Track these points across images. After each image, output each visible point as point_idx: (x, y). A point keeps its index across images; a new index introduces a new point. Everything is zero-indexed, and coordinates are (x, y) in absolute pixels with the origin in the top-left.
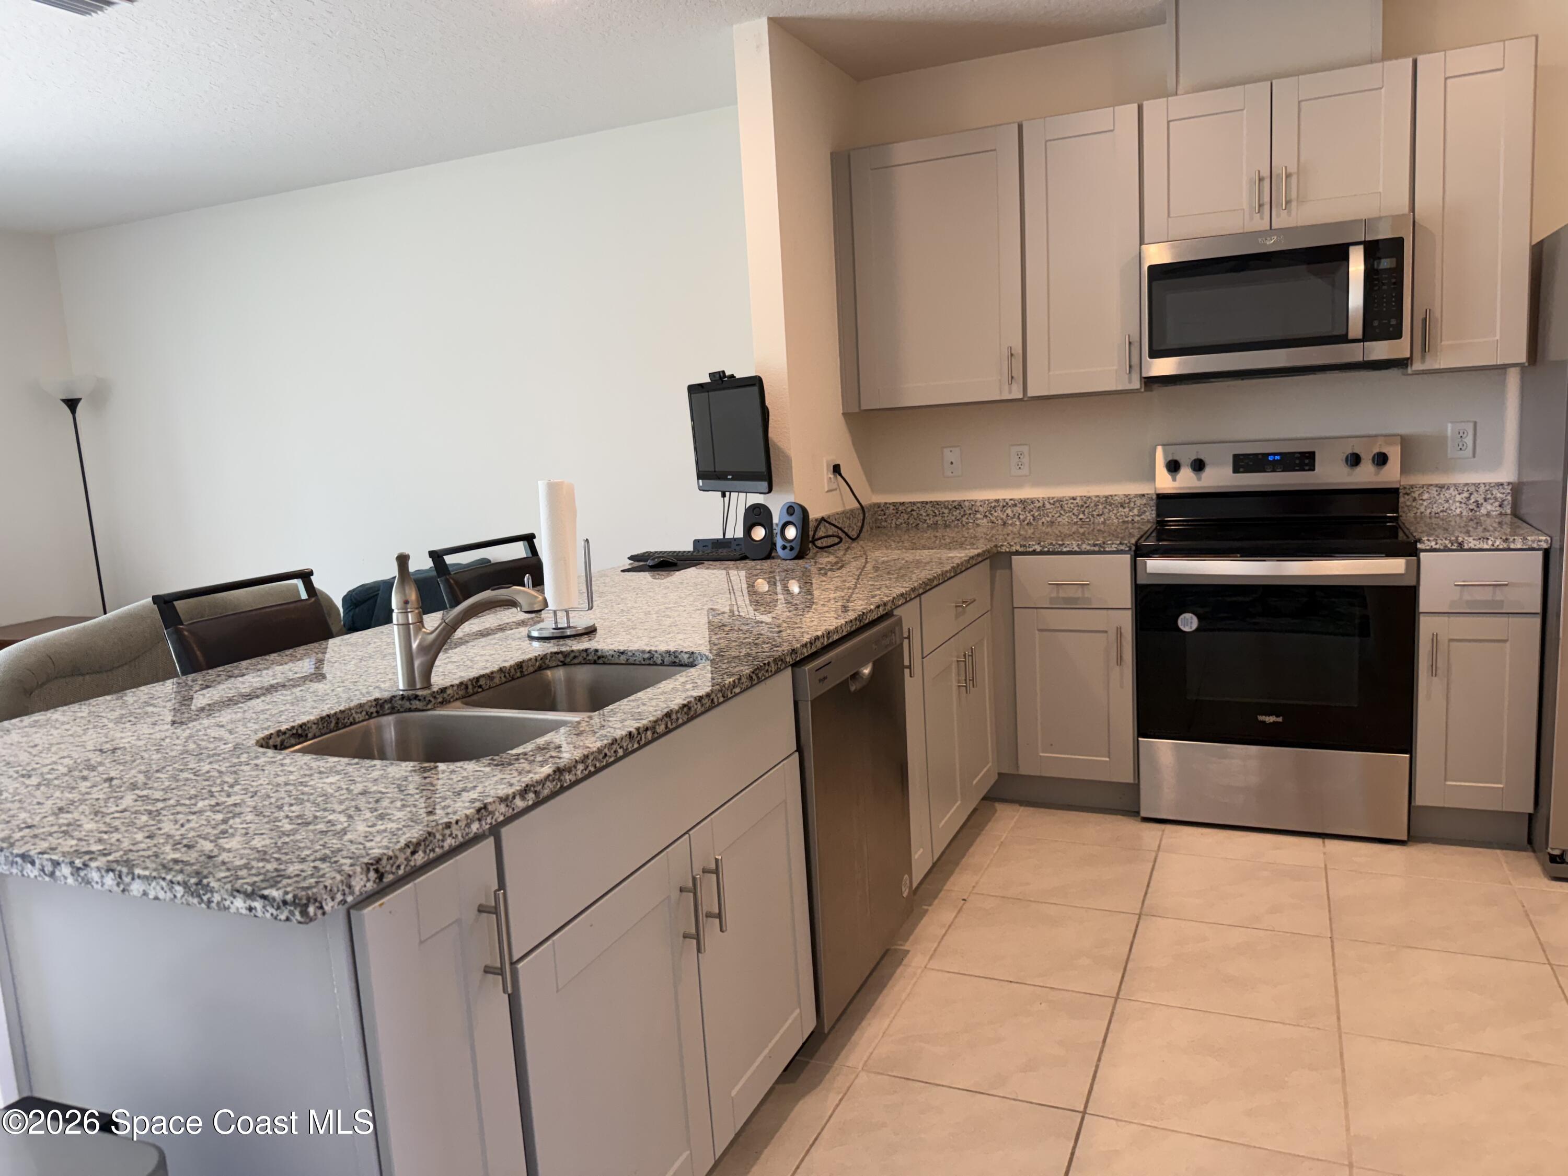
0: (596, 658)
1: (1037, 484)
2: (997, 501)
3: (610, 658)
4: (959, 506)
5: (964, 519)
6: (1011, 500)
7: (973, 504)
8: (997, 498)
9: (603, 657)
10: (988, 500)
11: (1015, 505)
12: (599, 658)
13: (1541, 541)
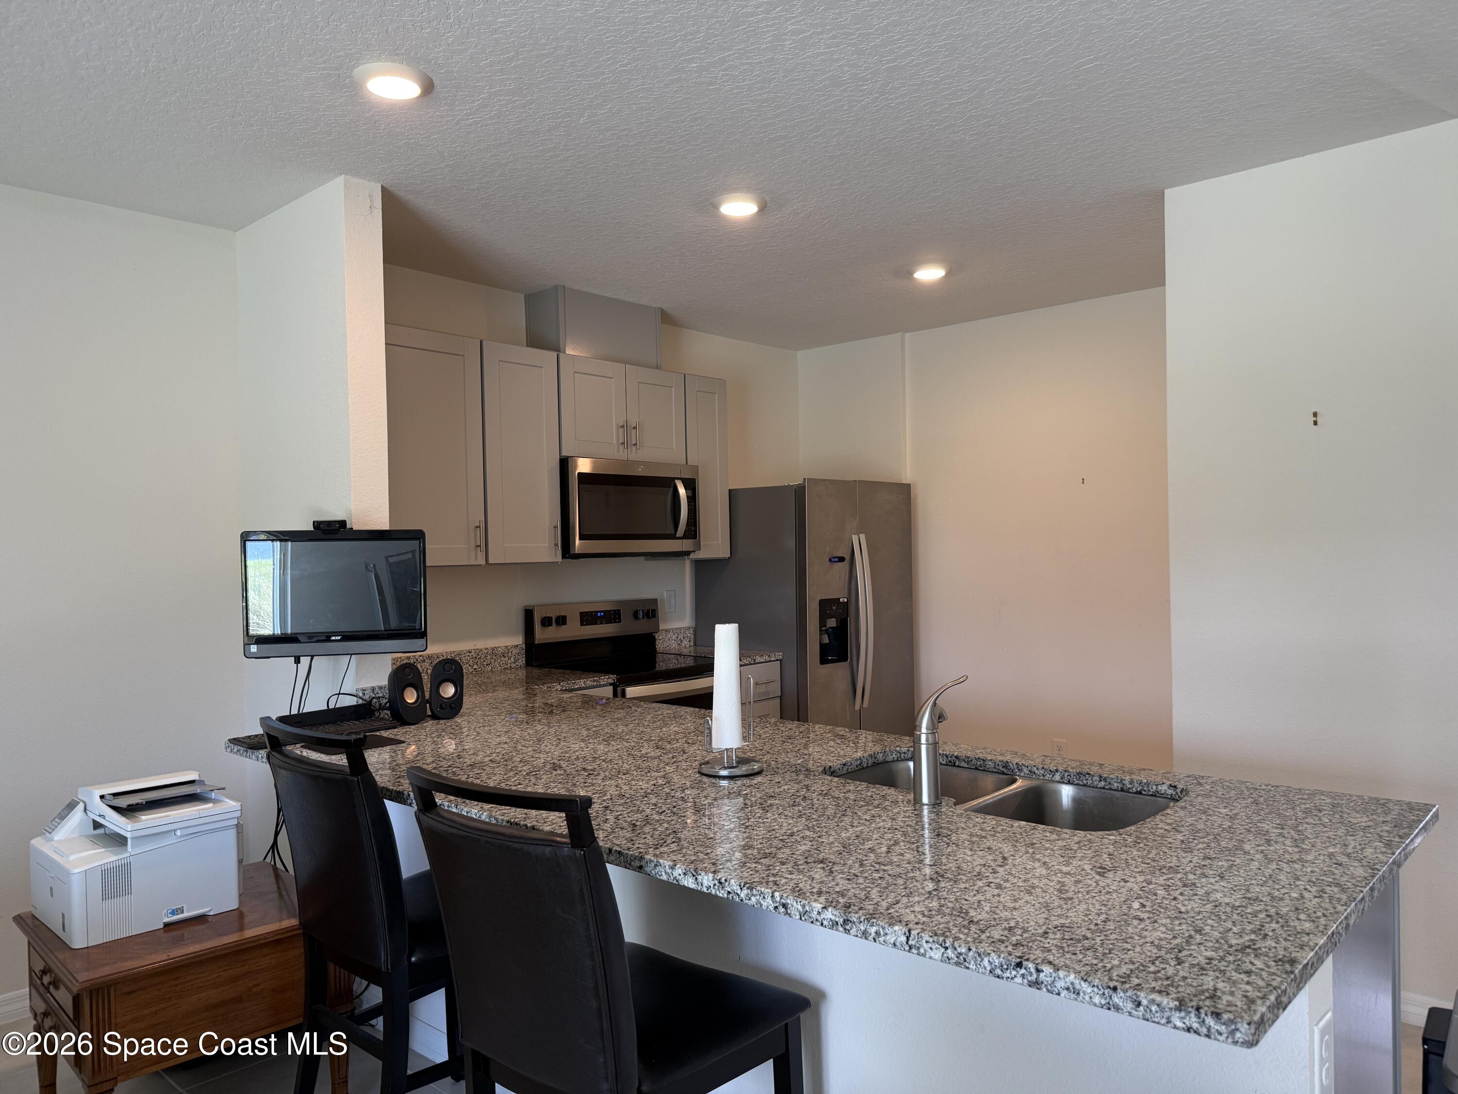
13: (779, 655)
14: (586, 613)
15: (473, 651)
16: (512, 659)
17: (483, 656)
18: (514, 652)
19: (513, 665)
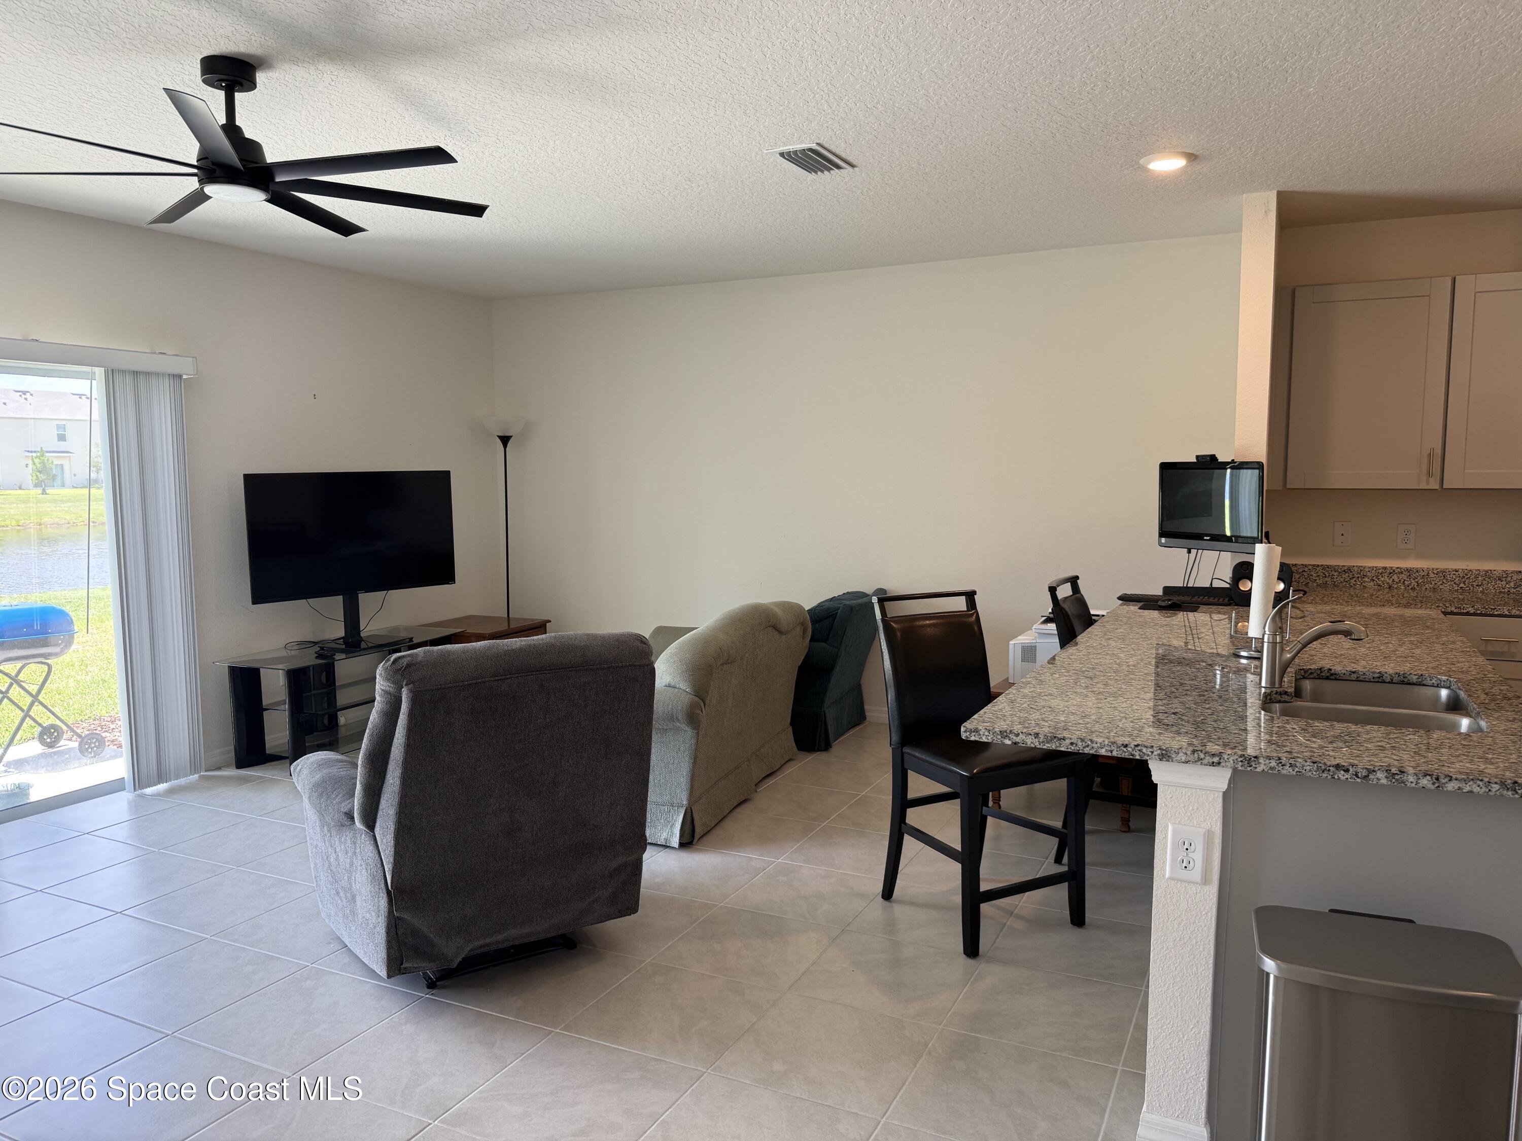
0: (1328, 674)
1: (1420, 556)
2: (1385, 568)
3: (1342, 675)
4: (1349, 570)
5: (1353, 581)
6: (1398, 568)
7: (1361, 569)
8: (1385, 566)
9: (1335, 674)
10: (1376, 567)
11: (1402, 573)
12: (1332, 675)
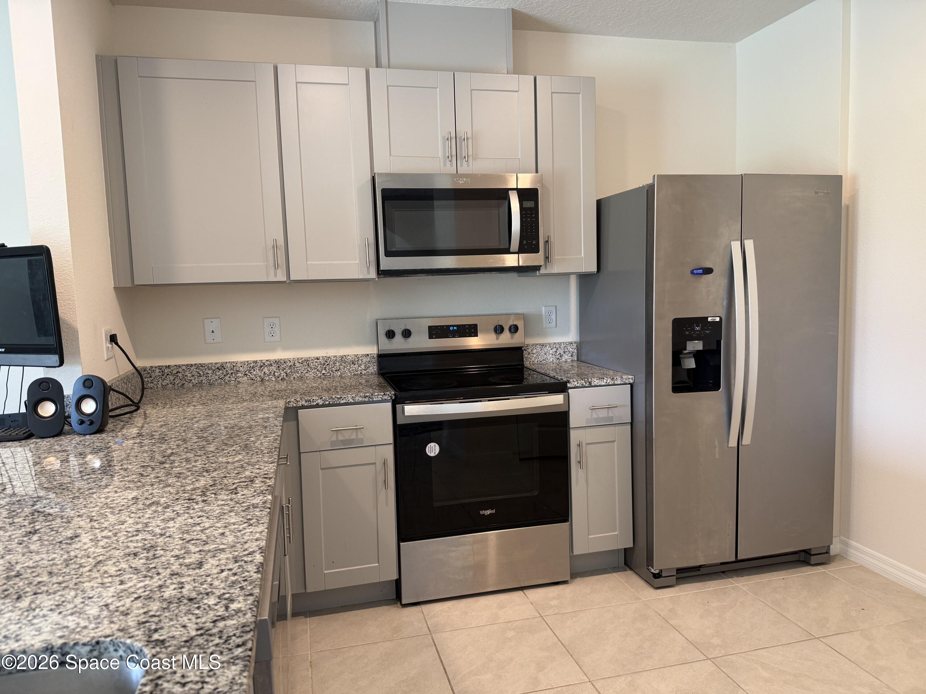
1: (286, 348)
2: (256, 362)
4: (222, 367)
5: (227, 378)
6: (267, 361)
13: (630, 379)
14: (436, 327)
15: (321, 358)
16: (363, 367)
17: (332, 363)
18: (364, 361)
19: (364, 372)
